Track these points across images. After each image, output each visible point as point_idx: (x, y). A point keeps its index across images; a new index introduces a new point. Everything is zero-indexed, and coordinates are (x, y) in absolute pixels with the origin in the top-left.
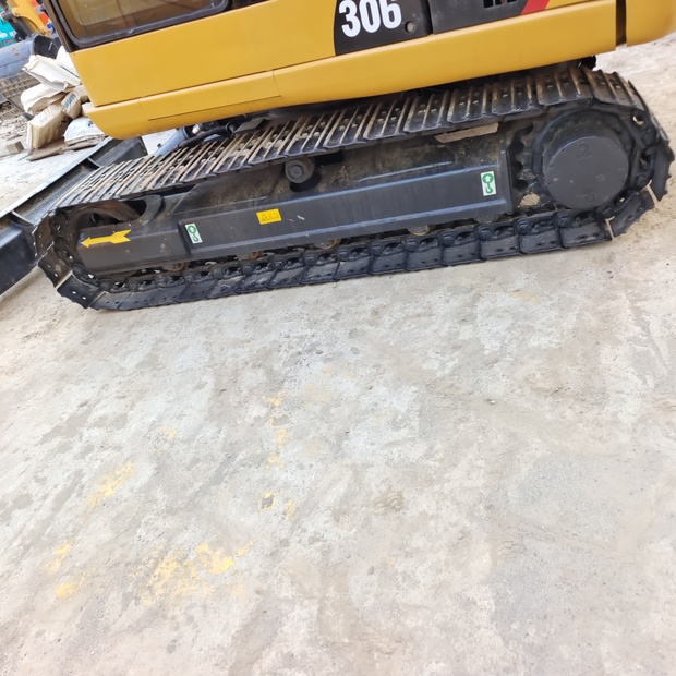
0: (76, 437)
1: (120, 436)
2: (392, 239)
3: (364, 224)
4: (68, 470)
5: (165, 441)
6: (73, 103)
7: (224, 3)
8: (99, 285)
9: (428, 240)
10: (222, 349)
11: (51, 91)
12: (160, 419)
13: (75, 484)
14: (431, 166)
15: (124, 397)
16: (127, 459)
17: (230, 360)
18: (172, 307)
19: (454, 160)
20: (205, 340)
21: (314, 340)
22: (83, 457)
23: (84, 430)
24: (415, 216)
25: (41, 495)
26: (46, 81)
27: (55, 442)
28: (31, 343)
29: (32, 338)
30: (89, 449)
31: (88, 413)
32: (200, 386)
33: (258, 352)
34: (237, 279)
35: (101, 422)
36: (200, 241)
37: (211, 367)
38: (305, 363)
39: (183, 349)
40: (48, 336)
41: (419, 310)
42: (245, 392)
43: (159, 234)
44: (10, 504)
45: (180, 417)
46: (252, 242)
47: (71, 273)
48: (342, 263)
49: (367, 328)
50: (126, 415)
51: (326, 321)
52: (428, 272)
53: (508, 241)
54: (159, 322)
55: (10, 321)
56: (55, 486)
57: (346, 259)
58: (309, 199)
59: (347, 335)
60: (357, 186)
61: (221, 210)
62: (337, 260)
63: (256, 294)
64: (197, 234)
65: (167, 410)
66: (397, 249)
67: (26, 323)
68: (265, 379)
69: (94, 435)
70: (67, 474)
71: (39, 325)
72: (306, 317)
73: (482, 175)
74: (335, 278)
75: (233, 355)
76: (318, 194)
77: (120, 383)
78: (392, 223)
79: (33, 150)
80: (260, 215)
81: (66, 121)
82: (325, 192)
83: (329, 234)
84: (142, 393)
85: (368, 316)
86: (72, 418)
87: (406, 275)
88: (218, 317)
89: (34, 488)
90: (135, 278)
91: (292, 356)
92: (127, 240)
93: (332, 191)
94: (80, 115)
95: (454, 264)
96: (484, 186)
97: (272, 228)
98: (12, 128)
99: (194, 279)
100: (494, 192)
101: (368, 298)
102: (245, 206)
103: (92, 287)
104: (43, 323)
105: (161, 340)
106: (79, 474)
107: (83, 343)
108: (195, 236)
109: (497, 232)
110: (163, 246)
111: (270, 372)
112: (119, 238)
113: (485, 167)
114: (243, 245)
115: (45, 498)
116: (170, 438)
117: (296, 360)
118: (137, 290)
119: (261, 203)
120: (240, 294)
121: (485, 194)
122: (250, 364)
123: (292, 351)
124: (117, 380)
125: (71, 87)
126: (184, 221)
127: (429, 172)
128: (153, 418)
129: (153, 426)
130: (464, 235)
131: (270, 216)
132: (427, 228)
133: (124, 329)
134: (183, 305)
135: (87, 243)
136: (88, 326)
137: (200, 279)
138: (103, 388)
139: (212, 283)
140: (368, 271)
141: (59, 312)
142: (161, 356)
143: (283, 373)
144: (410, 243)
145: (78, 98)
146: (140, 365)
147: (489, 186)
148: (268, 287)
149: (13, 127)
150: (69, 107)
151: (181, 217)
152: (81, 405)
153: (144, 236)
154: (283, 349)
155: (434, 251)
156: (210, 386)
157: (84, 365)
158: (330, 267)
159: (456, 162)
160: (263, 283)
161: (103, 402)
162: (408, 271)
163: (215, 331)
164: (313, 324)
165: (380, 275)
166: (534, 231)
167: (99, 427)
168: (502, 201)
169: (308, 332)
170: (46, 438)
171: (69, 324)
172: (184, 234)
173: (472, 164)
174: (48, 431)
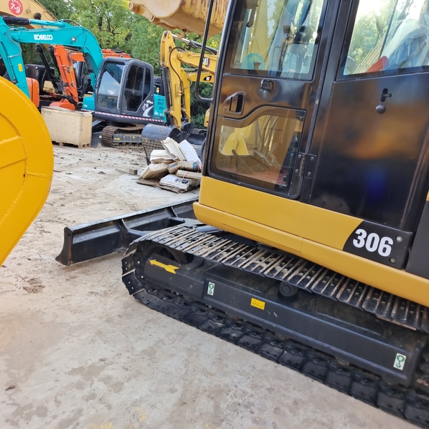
0: (89, 382)
1: (114, 399)
2: (323, 356)
3: (311, 339)
4: (75, 405)
5: (138, 420)
6: (175, 167)
7: (295, 196)
8: (144, 284)
9: (345, 369)
10: (194, 371)
11: (168, 156)
12: (141, 400)
13: (75, 419)
14: (366, 330)
15: (127, 370)
16: (111, 420)
17: (196, 382)
18: (176, 321)
19: (383, 335)
20: (186, 357)
21: (252, 400)
22: (87, 400)
23: (96, 380)
24: (345, 353)
25: (53, 414)
26: (168, 151)
27: (77, 378)
28: (92, 298)
29: (94, 295)
30: (92, 396)
31: (102, 368)
32: (172, 391)
33: (215, 386)
34: (220, 324)
35: (106, 380)
36: (212, 294)
37: (184, 380)
38: (241, 415)
39: (173, 356)
40: (102, 299)
41: (325, 420)
42: (197, 413)
43: (193, 279)
44: (34, 409)
45: (153, 406)
46: (240, 311)
47: (134, 270)
48: (285, 352)
49: (287, 412)
50: (123, 384)
51: (263, 390)
52: (338, 392)
53: (397, 402)
54: (165, 327)
55: (87, 277)
56: (64, 413)
57: (289, 351)
58: (286, 307)
59: (273, 410)
60: (318, 316)
61: (233, 285)
62: (283, 348)
63: (227, 342)
64: (213, 290)
65: (147, 396)
66: (323, 363)
67: (95, 284)
68: (212, 411)
69: (100, 387)
70: (74, 408)
71: (100, 289)
72: (252, 379)
73: (398, 354)
74: (278, 360)
75: (199, 380)
76: (293, 308)
77: (128, 357)
78: (328, 348)
79: (142, 178)
80: (253, 300)
81: (166, 173)
82: (297, 309)
83: (287, 333)
84: (138, 373)
85: (290, 402)
86: (92, 366)
87: (323, 386)
88: (199, 345)
89: (51, 406)
90: (165, 292)
91: (234, 403)
92: (174, 272)
93: (301, 311)
94: (174, 173)
95: (356, 397)
96: (396, 361)
97: (256, 311)
98: (135, 158)
99: (196, 310)
100: (401, 368)
101: (294, 388)
102: (248, 290)
103: (140, 283)
104: (103, 289)
105: (161, 341)
106: (80, 412)
107: (119, 316)
108: (211, 290)
109: (392, 392)
110: (191, 286)
111: (217, 407)
112: (171, 269)
113: (402, 350)
114: (234, 310)
115: (55, 417)
116: (141, 420)
117: (235, 407)
118: (162, 298)
119: (257, 294)
120: (217, 336)
121: (395, 366)
122: (207, 393)
123: (235, 400)
124: (128, 354)
125: (178, 160)
126: (210, 279)
127: (365, 333)
128: (137, 397)
129: (135, 403)
130: (369, 380)
131: (258, 304)
132: (348, 364)
133: (145, 320)
134: (182, 324)
135: (153, 262)
136: (126, 306)
137: (199, 313)
138: (117, 355)
139: (204, 319)
140: (299, 368)
141: (114, 286)
142: (158, 353)
143: (225, 413)
144: (332, 365)
145: (178, 166)
146: (144, 352)
147: (400, 362)
148: (236, 341)
149: (137, 157)
150: (171, 168)
151: (210, 276)
152: (101, 360)
153: (185, 275)
154: (231, 394)
155: (346, 379)
156: (178, 395)
157: (113, 332)
158: (277, 350)
159: (384, 337)
160: (234, 337)
161: (114, 366)
162: (325, 384)
163: (195, 354)
164: (254, 386)
165: (306, 375)
166: (417, 405)
167: (105, 383)
168: (404, 377)
169: (249, 390)
170: (74, 372)
171: (117, 298)
172: (206, 287)
173: (393, 344)
174: (76, 367)
